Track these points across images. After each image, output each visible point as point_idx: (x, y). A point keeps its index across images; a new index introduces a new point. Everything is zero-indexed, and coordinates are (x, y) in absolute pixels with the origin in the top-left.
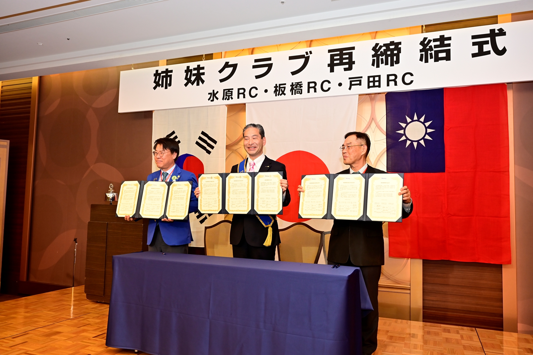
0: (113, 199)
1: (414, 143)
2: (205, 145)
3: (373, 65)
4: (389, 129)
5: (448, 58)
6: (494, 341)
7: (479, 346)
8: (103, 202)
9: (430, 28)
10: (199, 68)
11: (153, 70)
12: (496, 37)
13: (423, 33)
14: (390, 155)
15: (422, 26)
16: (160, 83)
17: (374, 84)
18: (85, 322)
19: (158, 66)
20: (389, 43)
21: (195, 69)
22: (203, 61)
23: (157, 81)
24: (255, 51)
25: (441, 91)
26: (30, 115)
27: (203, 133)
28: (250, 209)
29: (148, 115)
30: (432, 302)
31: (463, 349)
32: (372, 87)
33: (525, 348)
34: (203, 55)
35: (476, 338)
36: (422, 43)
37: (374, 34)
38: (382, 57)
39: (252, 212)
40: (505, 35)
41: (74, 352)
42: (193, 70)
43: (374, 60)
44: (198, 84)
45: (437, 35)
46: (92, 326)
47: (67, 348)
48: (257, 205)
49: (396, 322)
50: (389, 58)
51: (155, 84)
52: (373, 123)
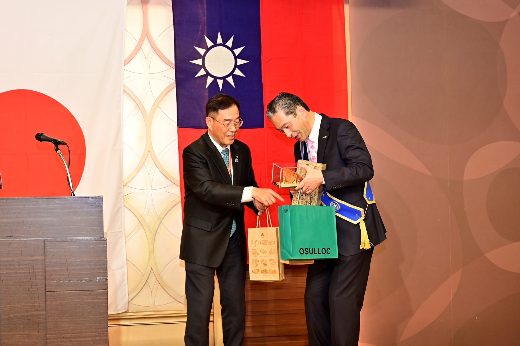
4: (180, 57)
14: (182, 99)
52: (146, 43)
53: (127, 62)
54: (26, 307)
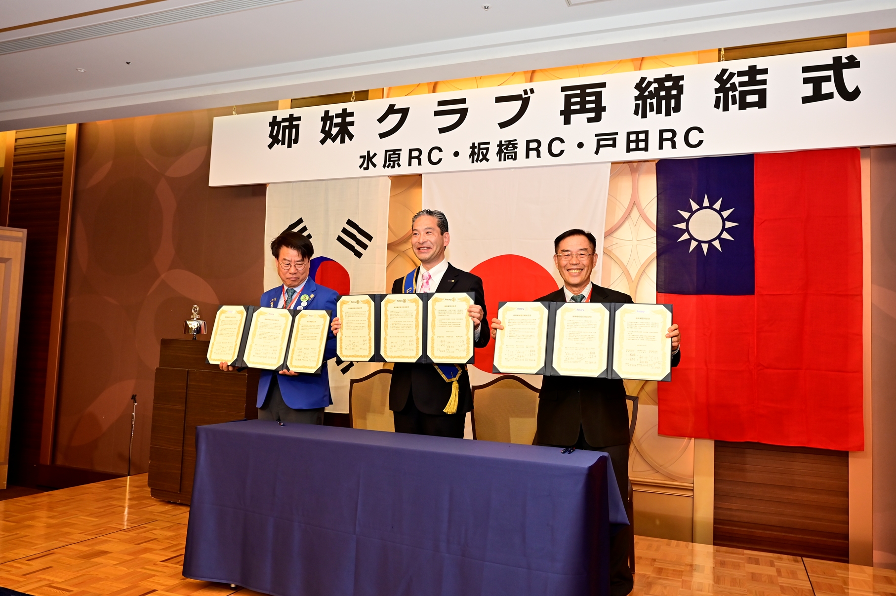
0: (199, 330)
1: (703, 245)
2: (353, 243)
3: (636, 113)
4: (662, 221)
5: (762, 104)
6: (834, 579)
7: (806, 588)
8: (181, 336)
9: (732, 53)
10: (345, 114)
11: (268, 116)
12: (843, 70)
13: (721, 62)
14: (662, 264)
15: (720, 50)
16: (280, 137)
17: (637, 145)
18: (148, 535)
19: (277, 109)
20: (664, 77)
21: (338, 116)
22: (353, 103)
23: (274, 134)
24: (439, 87)
25: (749, 159)
26: (61, 188)
27: (350, 223)
28: (420, 354)
29: (259, 190)
30: (729, 512)
31: (780, 592)
32: (633, 150)
33: (884, 592)
34: (352, 92)
35: (802, 575)
36: (719, 78)
37: (639, 63)
38: (652, 101)
39: (423, 359)
40: (859, 66)
41: (130, 585)
42: (336, 118)
43: (637, 106)
44: (343, 141)
45: (743, 65)
46: (160, 543)
47: (118, 579)
48: (433, 348)
49: (669, 545)
50: (664, 102)
51: (271, 140)
52: (635, 210)
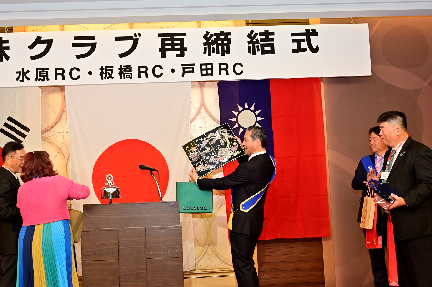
5: (272, 52)
12: (310, 36)
13: (250, 27)
17: (207, 72)
20: (219, 32)
22: (6, 33)
25: (267, 82)
32: (204, 75)
36: (249, 36)
40: (317, 35)
43: (205, 48)
45: (261, 29)
50: (220, 47)
52: (203, 109)
53: (192, 121)
54: (135, 268)
